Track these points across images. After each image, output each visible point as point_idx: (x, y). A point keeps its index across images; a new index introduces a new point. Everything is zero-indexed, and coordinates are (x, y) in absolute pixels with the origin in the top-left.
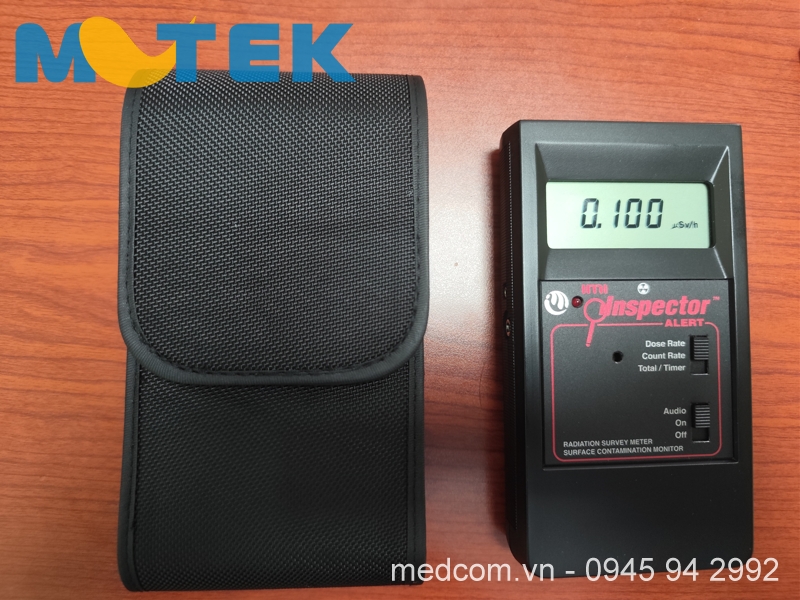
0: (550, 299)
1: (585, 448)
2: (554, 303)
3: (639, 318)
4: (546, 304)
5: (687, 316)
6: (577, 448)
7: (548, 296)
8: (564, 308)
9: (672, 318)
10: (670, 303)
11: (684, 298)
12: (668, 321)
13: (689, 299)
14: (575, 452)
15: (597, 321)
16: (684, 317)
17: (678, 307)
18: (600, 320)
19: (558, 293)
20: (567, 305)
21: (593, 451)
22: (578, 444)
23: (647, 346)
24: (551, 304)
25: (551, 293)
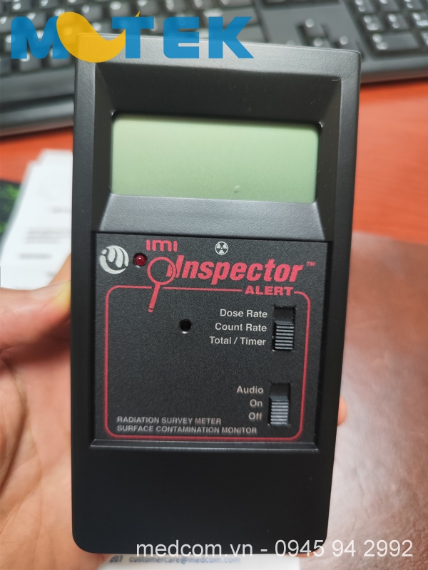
0: (106, 255)
1: (143, 425)
2: (111, 260)
3: (214, 282)
4: (102, 261)
5: (273, 283)
6: (133, 424)
7: (104, 252)
8: (123, 266)
9: (254, 284)
10: (253, 266)
11: (271, 262)
12: (250, 287)
13: (277, 264)
14: (129, 428)
15: (164, 284)
16: (269, 284)
17: (263, 272)
18: (167, 282)
19: (117, 248)
20: (127, 264)
21: (150, 429)
22: (134, 420)
23: (221, 315)
24: (107, 261)
25: (109, 248)
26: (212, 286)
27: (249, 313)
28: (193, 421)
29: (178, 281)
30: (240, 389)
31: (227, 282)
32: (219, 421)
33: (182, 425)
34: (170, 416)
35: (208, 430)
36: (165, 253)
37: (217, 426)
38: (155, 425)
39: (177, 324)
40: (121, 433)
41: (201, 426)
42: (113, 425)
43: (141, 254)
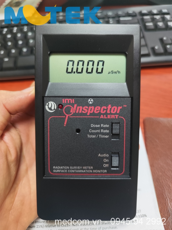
0: (48, 105)
1: (63, 169)
2: (50, 107)
3: (88, 114)
4: (47, 107)
6: (59, 169)
7: (47, 104)
9: (103, 114)
10: (103, 107)
11: (110, 105)
12: (102, 116)
13: (112, 106)
14: (58, 171)
15: (70, 115)
16: (109, 114)
17: (107, 109)
18: (71, 115)
19: (52, 102)
20: (56, 108)
21: (66, 171)
22: (60, 168)
23: (91, 127)
24: (48, 107)
25: (49, 102)
26: (88, 116)
27: (102, 125)
28: (82, 168)
29: (75, 114)
30: (99, 155)
31: (93, 114)
32: (92, 167)
33: (78, 169)
34: (73, 166)
35: (88, 171)
36: (70, 104)
37: (91, 169)
38: (67, 169)
39: (75, 131)
40: (55, 173)
41: (85, 169)
42: (52, 169)
43: (61, 104)
